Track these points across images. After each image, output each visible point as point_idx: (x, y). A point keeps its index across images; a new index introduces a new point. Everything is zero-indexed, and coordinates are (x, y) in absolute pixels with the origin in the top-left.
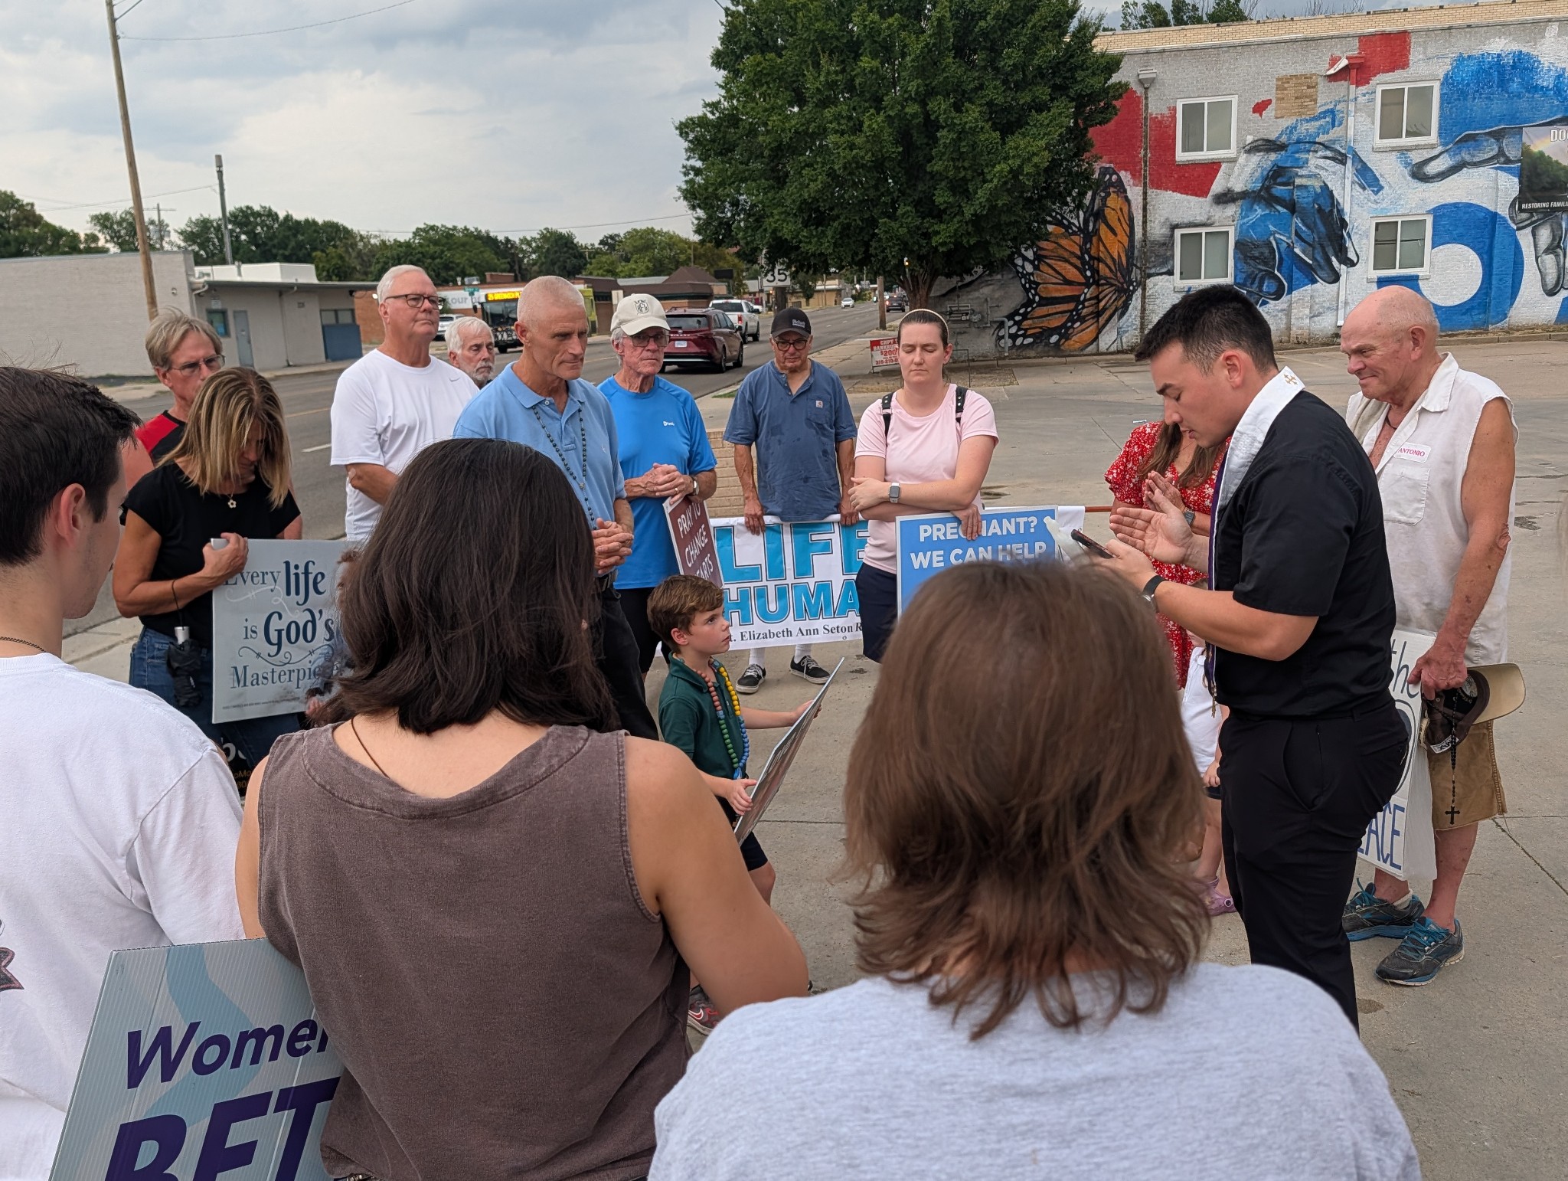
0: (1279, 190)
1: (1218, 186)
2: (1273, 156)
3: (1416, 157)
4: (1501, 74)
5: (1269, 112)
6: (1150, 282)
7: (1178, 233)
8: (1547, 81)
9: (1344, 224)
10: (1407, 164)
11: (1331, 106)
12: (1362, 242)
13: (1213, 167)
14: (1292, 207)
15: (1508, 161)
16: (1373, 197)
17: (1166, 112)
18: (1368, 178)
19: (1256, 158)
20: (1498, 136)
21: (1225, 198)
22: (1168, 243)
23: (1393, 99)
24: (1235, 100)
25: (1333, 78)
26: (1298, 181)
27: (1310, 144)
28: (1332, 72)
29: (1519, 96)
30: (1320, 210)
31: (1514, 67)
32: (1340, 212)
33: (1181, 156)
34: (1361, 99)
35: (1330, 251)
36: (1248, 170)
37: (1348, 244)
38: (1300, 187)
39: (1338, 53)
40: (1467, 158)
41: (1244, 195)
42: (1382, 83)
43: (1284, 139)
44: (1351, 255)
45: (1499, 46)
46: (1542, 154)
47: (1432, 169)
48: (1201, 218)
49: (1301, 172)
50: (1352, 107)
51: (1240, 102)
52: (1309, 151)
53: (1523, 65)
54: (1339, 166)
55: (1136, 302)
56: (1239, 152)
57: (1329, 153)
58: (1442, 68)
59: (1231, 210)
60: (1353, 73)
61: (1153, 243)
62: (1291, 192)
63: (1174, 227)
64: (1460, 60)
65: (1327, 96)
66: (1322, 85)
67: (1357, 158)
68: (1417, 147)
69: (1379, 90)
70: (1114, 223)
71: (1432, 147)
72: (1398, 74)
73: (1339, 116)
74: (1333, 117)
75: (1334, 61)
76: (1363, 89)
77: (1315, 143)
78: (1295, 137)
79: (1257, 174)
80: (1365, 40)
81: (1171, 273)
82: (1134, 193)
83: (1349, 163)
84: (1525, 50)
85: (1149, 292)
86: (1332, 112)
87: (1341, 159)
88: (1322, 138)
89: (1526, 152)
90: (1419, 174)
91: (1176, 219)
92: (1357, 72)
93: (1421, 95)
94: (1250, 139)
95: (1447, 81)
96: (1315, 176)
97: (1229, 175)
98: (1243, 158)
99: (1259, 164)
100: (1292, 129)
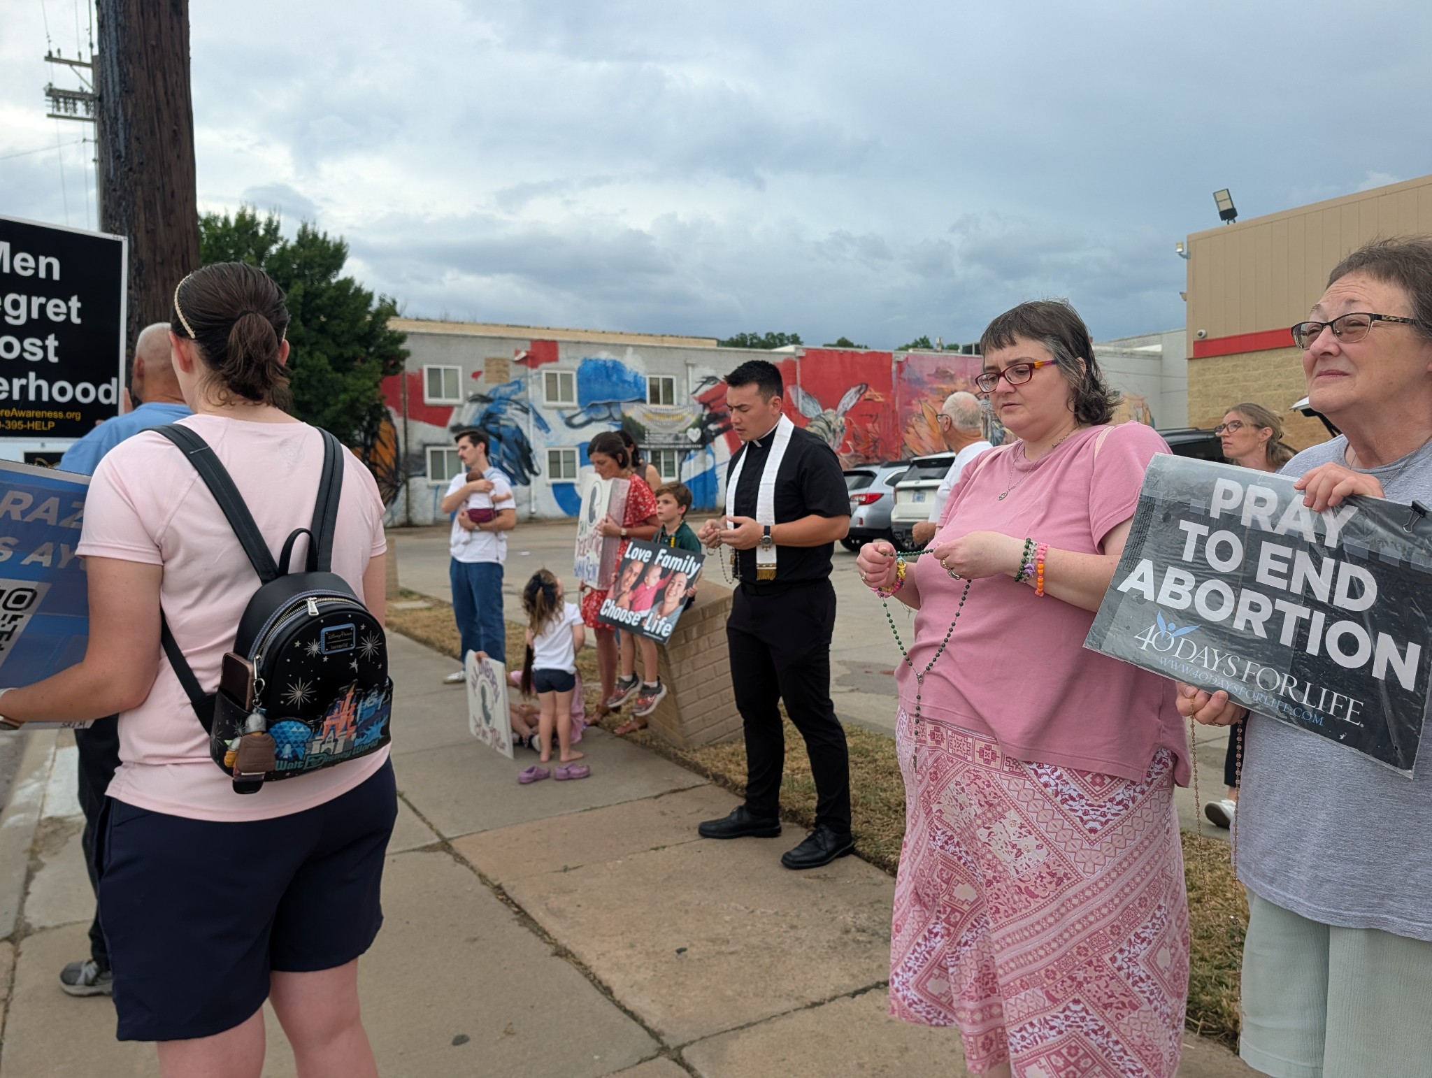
0: (491, 427)
1: (452, 421)
2: (486, 406)
3: (568, 413)
4: (607, 372)
5: (482, 378)
6: (412, 481)
7: (428, 450)
8: (630, 378)
9: (530, 450)
10: (563, 417)
11: (517, 379)
12: (541, 461)
13: (448, 410)
14: (500, 438)
15: (615, 420)
16: (546, 435)
17: (416, 371)
18: (542, 424)
19: (475, 406)
20: (609, 405)
22: (422, 456)
23: (551, 378)
24: (460, 368)
25: (518, 362)
26: (502, 422)
27: (507, 400)
28: (517, 358)
29: (617, 385)
30: (516, 441)
31: (613, 368)
32: (528, 443)
33: (428, 400)
34: (535, 377)
35: (523, 465)
36: (471, 413)
37: (534, 462)
38: (504, 426)
39: (519, 348)
40: (594, 416)
42: (545, 368)
43: (491, 396)
44: (536, 469)
45: (604, 355)
46: (630, 419)
47: (577, 421)
48: (443, 441)
49: (504, 416)
50: (530, 381)
51: (463, 371)
52: (506, 404)
53: (617, 368)
54: (524, 416)
55: (402, 494)
56: (464, 401)
57: (518, 407)
58: (577, 364)
60: (529, 361)
61: (413, 455)
62: (498, 428)
63: (425, 445)
64: (585, 361)
65: (515, 372)
66: (512, 366)
67: (535, 412)
68: (567, 408)
69: (544, 372)
70: (385, 440)
71: (574, 408)
72: (553, 365)
73: (523, 385)
74: (519, 385)
75: (517, 353)
76: (535, 371)
78: (498, 395)
79: (477, 416)
80: (535, 343)
81: (424, 475)
82: (398, 421)
83: (531, 414)
84: (618, 359)
85: (411, 487)
86: (518, 382)
87: (526, 411)
88: (514, 397)
89: (623, 416)
90: (569, 423)
91: (427, 441)
92: (531, 360)
93: (567, 378)
94: (471, 394)
95: (579, 372)
96: (511, 420)
97: (459, 415)
98: (467, 405)
99: (478, 410)
100: (496, 390)
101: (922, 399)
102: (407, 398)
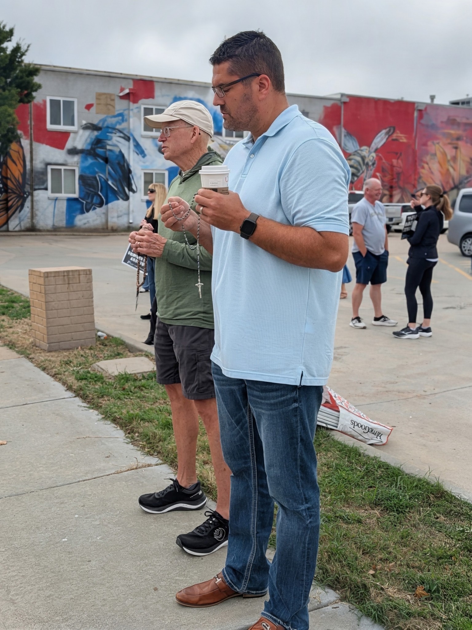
0: (100, 151)
1: (69, 145)
2: (96, 133)
5: (93, 109)
6: (36, 193)
7: (49, 168)
9: (130, 172)
10: (157, 145)
11: (121, 112)
12: (138, 181)
13: (66, 135)
14: (106, 160)
16: (142, 160)
17: (41, 102)
18: (140, 151)
19: (87, 133)
21: (73, 152)
22: (44, 173)
24: (76, 101)
25: (122, 97)
26: (108, 147)
28: (121, 94)
30: (119, 163)
32: (128, 165)
33: (50, 126)
34: (135, 111)
35: (125, 184)
36: (84, 139)
37: (133, 182)
38: (110, 150)
39: (124, 86)
41: (82, 152)
42: (144, 103)
43: (100, 125)
44: (134, 187)
48: (61, 161)
49: (109, 142)
50: (131, 113)
51: (78, 103)
52: (112, 133)
54: (126, 143)
55: (28, 204)
56: (79, 129)
57: (122, 135)
59: (76, 159)
60: (131, 97)
61: (38, 172)
62: (105, 152)
63: (47, 164)
65: (120, 106)
66: (117, 100)
67: (135, 140)
69: (143, 107)
70: (15, 159)
72: (150, 101)
73: (125, 117)
74: (123, 117)
75: (122, 90)
76: (136, 105)
77: (114, 129)
78: (105, 125)
79: (89, 141)
80: (136, 81)
81: (46, 189)
82: (25, 143)
83: (131, 141)
85: (35, 198)
86: (121, 115)
87: (128, 139)
88: (118, 127)
91: (48, 160)
92: (133, 96)
94: (84, 122)
96: (116, 146)
97: (74, 140)
98: (81, 132)
99: (89, 135)
100: (104, 120)
101: (435, 142)
102: (33, 123)
